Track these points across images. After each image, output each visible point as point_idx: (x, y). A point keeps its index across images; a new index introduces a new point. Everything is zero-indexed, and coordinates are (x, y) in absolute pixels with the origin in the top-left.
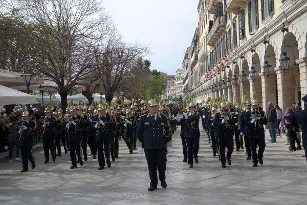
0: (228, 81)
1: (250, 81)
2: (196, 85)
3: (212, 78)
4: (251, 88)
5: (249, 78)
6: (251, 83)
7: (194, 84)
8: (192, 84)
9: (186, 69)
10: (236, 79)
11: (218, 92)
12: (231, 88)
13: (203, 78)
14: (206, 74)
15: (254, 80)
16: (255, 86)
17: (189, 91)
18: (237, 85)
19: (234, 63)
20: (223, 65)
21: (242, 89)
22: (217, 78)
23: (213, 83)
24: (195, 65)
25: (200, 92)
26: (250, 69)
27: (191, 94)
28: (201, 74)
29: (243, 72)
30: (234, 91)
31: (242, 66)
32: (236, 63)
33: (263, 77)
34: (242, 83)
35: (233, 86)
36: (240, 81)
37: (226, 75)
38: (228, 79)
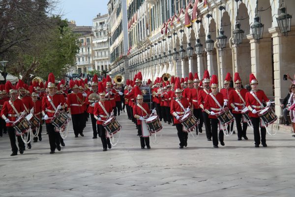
0: (208, 42)
1: (252, 41)
2: (139, 46)
3: (175, 34)
4: (253, 53)
5: (249, 37)
6: (253, 46)
7: (134, 47)
8: (131, 44)
9: (118, 14)
10: (224, 38)
11: (186, 60)
12: (213, 52)
13: (156, 33)
14: (162, 26)
15: (258, 41)
16: (260, 50)
17: (124, 57)
18: (226, 49)
19: (221, 8)
20: (198, 11)
21: (235, 56)
22: (185, 35)
23: (178, 44)
24: (138, 8)
25: (148, 61)
26: (252, 21)
27: (127, 65)
28: (151, 26)
29: (238, 26)
30: (220, 59)
31: (236, 15)
32: (224, 8)
33: (276, 34)
34: (235, 45)
35: (219, 51)
36: (231, 41)
37: (204, 30)
38: (209, 36)
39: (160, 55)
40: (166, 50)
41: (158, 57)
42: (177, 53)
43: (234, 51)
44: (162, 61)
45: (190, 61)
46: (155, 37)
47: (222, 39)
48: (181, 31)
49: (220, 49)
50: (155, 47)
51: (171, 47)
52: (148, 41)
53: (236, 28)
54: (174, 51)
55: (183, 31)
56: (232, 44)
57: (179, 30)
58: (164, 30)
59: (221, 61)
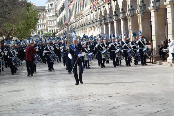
0: (121, 13)
1: (152, 11)
2: (76, 17)
3: (99, 9)
4: (153, 19)
5: (150, 8)
6: (153, 14)
7: (73, 18)
8: (70, 17)
11: (107, 24)
12: (125, 19)
13: (87, 9)
14: (90, 4)
15: (157, 10)
17: (67, 24)
18: (134, 17)
21: (140, 21)
22: (105, 9)
23: (101, 15)
25: (82, 26)
27: (68, 29)
28: (83, 5)
30: (130, 24)
33: (170, 6)
34: (140, 14)
35: (129, 18)
36: (138, 11)
37: (119, 5)
38: (122, 9)
39: (89, 22)
40: (94, 19)
41: (88, 23)
42: (101, 21)
43: (139, 18)
44: (91, 26)
45: (109, 25)
46: (86, 11)
47: (131, 11)
48: (103, 7)
49: (130, 17)
50: (86, 17)
51: (97, 17)
52: (82, 14)
53: (141, 3)
54: (99, 20)
55: (105, 7)
56: (138, 13)
57: (102, 6)
58: (92, 6)
59: (130, 25)
